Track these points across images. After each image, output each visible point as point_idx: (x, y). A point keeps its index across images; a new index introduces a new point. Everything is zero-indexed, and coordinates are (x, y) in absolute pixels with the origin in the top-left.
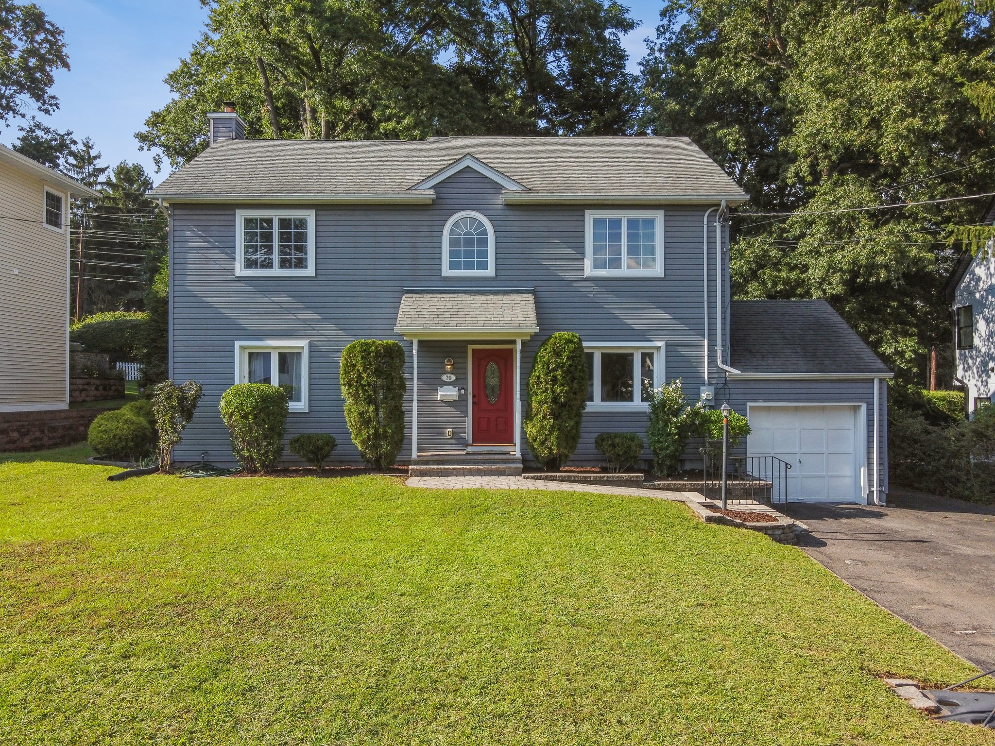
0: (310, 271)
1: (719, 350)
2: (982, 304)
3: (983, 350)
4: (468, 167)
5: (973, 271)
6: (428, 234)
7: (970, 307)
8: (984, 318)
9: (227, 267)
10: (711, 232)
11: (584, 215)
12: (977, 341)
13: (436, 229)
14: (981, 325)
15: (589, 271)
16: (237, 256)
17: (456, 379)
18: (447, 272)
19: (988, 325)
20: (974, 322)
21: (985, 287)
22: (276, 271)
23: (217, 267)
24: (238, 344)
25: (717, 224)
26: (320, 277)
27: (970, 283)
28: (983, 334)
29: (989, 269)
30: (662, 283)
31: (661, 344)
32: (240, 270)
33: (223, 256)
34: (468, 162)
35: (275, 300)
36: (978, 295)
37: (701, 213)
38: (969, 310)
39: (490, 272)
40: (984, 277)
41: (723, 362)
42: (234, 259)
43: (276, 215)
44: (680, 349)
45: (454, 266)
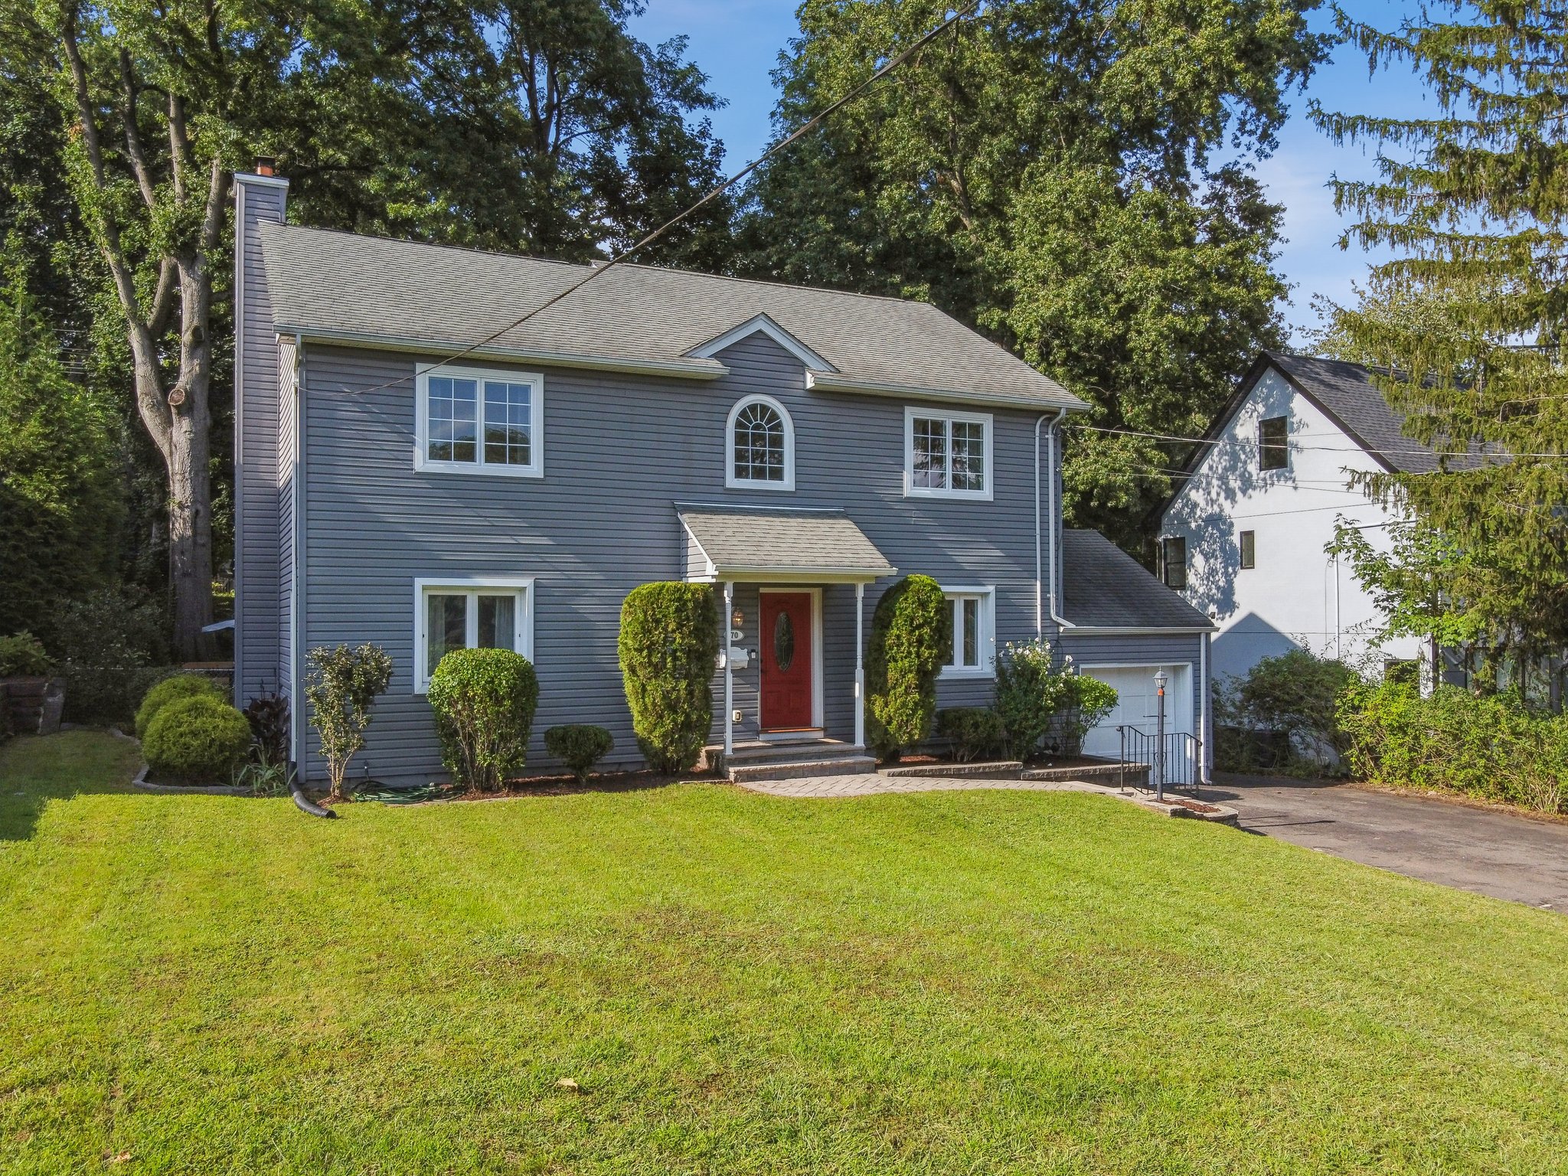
0: (535, 469)
1: (1052, 596)
2: (1199, 536)
3: (1201, 590)
4: (760, 331)
5: (1187, 495)
6: (705, 424)
7: (1183, 539)
8: (1201, 552)
9: (401, 455)
10: (1044, 445)
11: (903, 413)
12: (1192, 579)
13: (716, 417)
14: (1199, 561)
15: (909, 490)
16: (418, 438)
17: (745, 637)
18: (732, 482)
19: (1207, 560)
20: (1188, 555)
21: (1204, 516)
22: (481, 467)
23: (384, 454)
25: (1050, 436)
26: (550, 480)
27: (1183, 508)
28: (1201, 570)
29: (1209, 493)
30: (991, 510)
31: (989, 589)
32: (422, 461)
33: (394, 437)
34: (761, 325)
35: (481, 512)
36: (1193, 525)
37: (1031, 421)
38: (1180, 545)
39: (788, 483)
40: (1202, 504)
41: (1057, 614)
42: (413, 442)
43: (481, 377)
44: (1011, 595)
45: (740, 472)
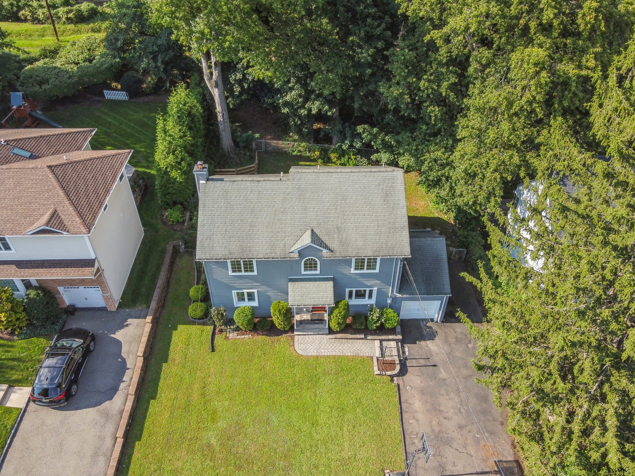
0: (255, 273)
1: (395, 290)
2: (521, 203)
6: (296, 263)
9: (226, 273)
13: (299, 261)
15: (353, 271)
18: (303, 272)
20: (518, 205)
22: (243, 273)
23: (223, 273)
24: (233, 291)
26: (259, 275)
27: (521, 190)
30: (378, 274)
31: (376, 288)
32: (230, 273)
33: (224, 270)
34: (310, 244)
35: (244, 280)
36: (521, 198)
38: (518, 199)
39: (318, 272)
41: (396, 293)
42: (228, 270)
43: (242, 260)
44: (382, 289)
45: (305, 270)
